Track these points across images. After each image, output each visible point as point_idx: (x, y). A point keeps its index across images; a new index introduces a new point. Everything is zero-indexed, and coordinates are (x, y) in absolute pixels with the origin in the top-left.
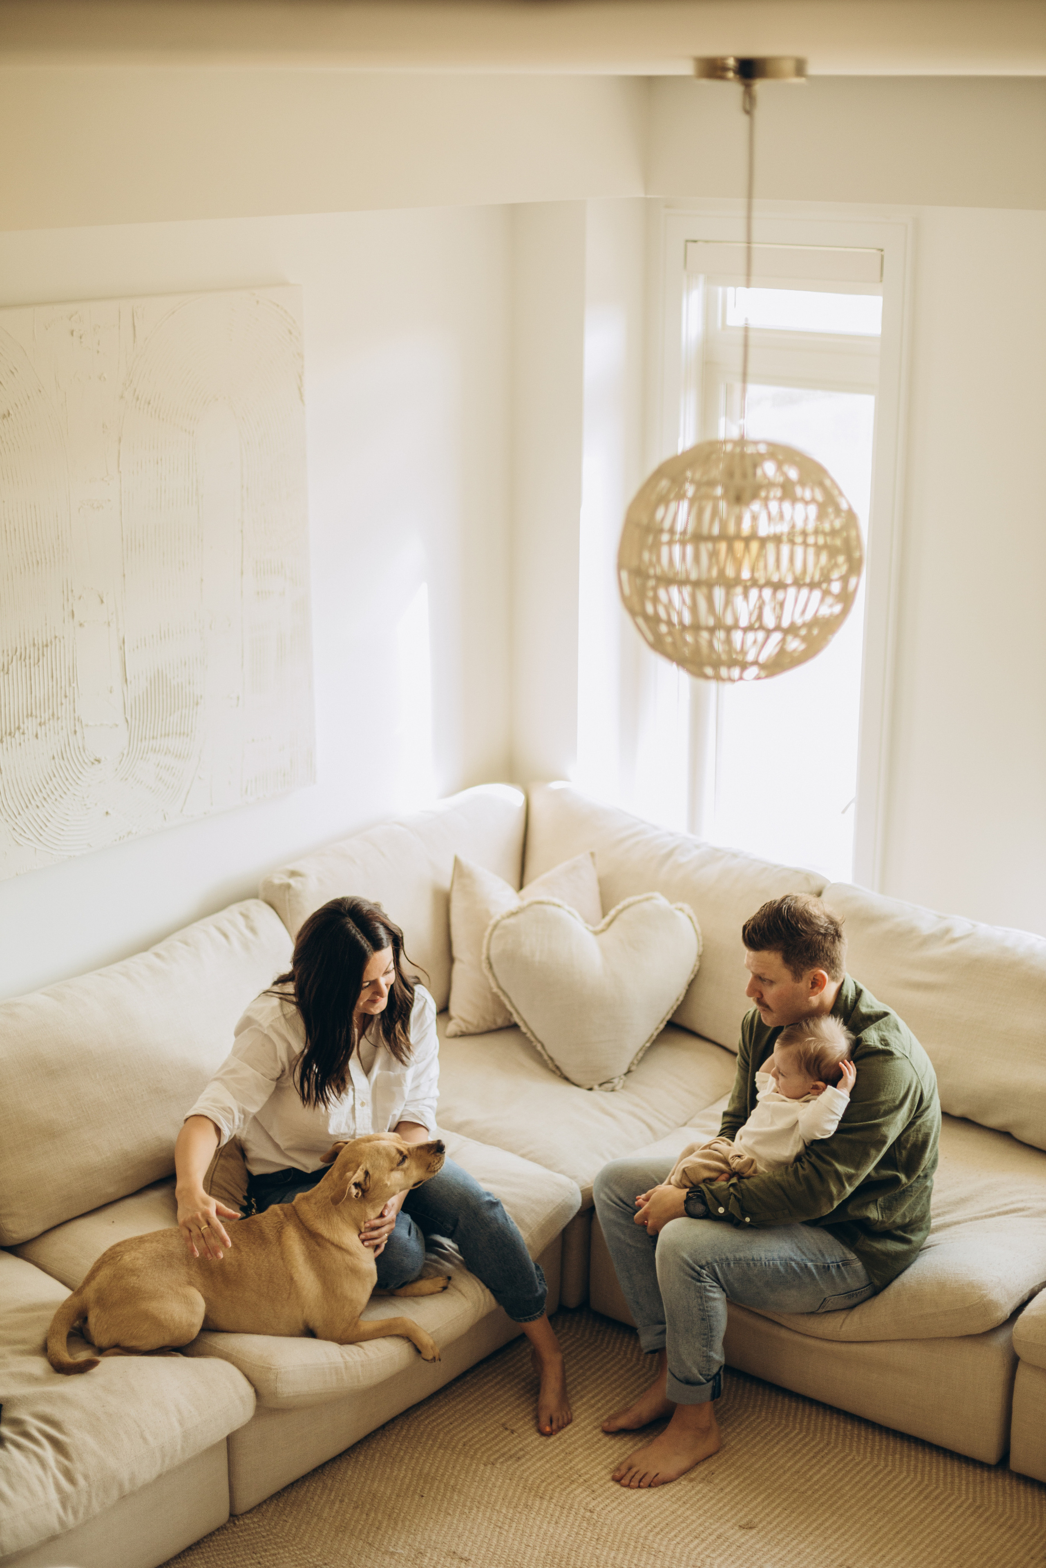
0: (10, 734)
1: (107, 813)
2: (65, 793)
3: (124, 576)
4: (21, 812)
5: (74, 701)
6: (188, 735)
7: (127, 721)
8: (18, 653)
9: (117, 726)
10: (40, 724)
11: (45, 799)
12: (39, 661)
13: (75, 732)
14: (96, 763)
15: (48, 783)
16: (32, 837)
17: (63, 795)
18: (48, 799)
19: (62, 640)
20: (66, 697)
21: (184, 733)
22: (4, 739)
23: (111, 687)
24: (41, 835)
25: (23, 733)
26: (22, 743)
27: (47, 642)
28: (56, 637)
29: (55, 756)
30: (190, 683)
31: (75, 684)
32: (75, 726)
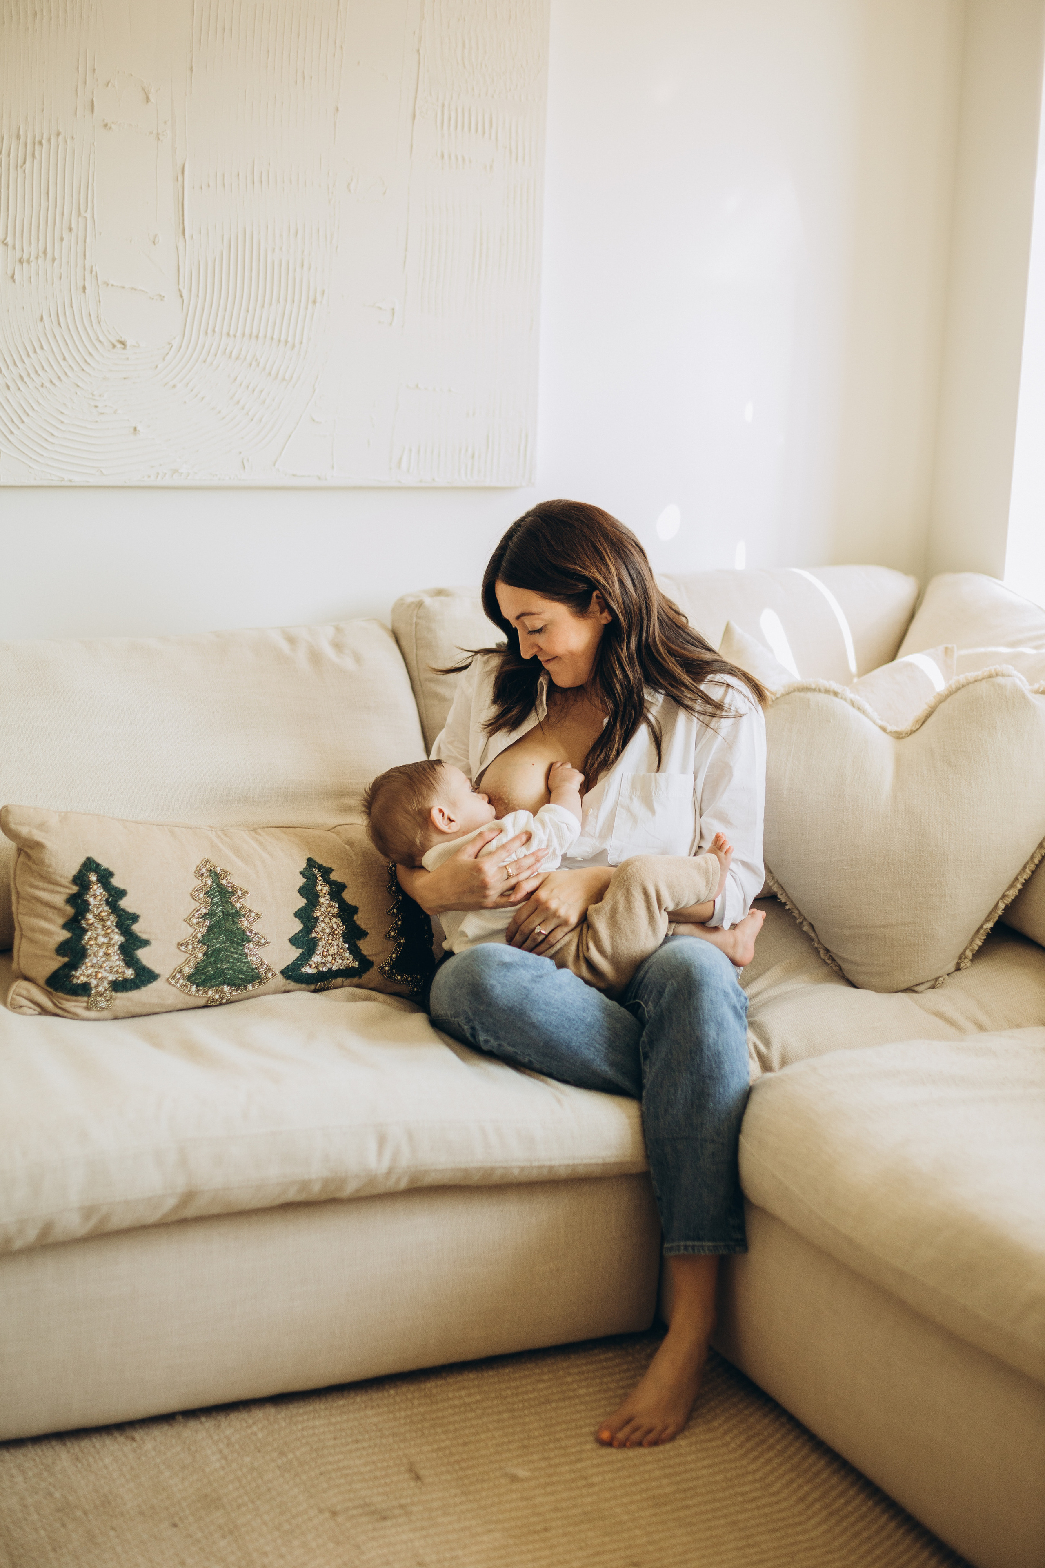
2: (59, 378)
3: (191, 69)
5: (85, 241)
6: (294, 346)
7: (181, 296)
9: (162, 298)
10: (21, 261)
12: (25, 163)
13: (84, 288)
14: (119, 346)
15: (28, 355)
17: (55, 381)
18: (26, 379)
19: (69, 141)
20: (70, 230)
21: (286, 342)
23: (156, 236)
24: (12, 433)
27: (42, 138)
28: (58, 134)
29: (45, 318)
30: (303, 266)
31: (88, 215)
32: (84, 280)
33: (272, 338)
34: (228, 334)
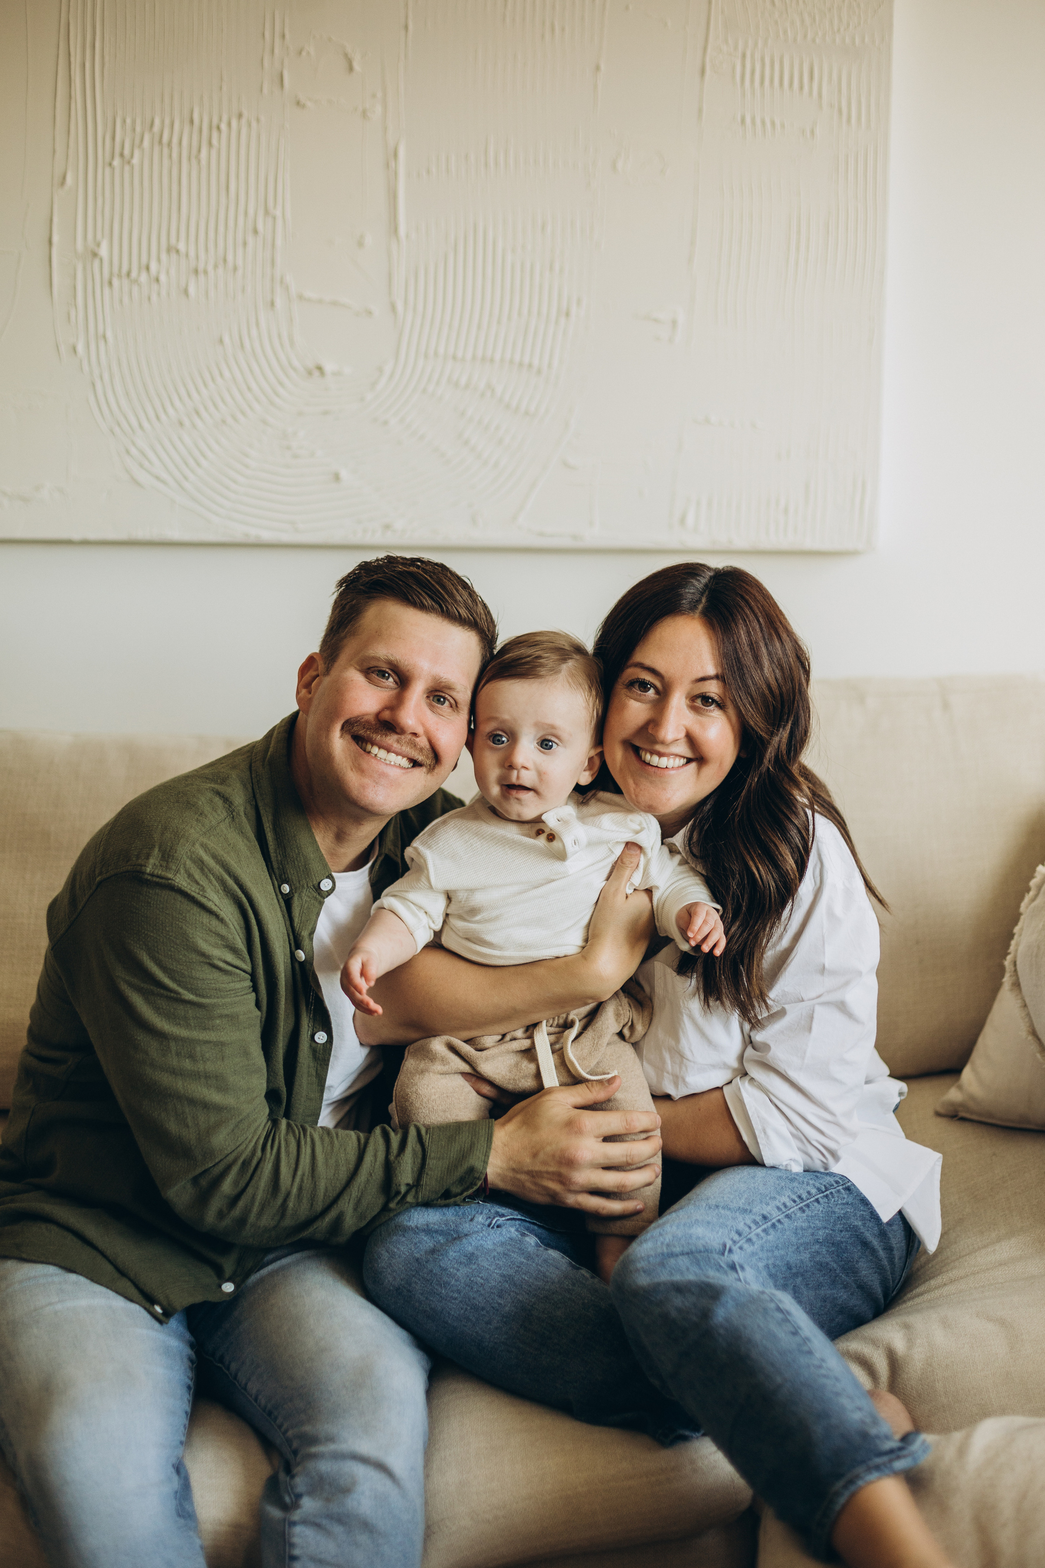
0: (129, 274)
1: (337, 477)
2: (243, 413)
3: (406, 28)
4: (146, 425)
5: (274, 247)
6: (539, 372)
7: (395, 311)
8: (156, 128)
9: (369, 313)
10: (196, 272)
11: (197, 413)
12: (199, 151)
13: (272, 304)
14: (316, 372)
15: (205, 384)
16: (164, 475)
17: (238, 416)
18: (202, 412)
19: (254, 124)
20: (256, 232)
21: (530, 366)
22: (116, 282)
23: (362, 236)
24: (186, 478)
25: (157, 280)
26: (154, 298)
27: (220, 119)
28: (240, 116)
29: (227, 340)
30: (551, 268)
31: (278, 213)
32: (272, 292)
33: (511, 362)
34: (454, 358)
